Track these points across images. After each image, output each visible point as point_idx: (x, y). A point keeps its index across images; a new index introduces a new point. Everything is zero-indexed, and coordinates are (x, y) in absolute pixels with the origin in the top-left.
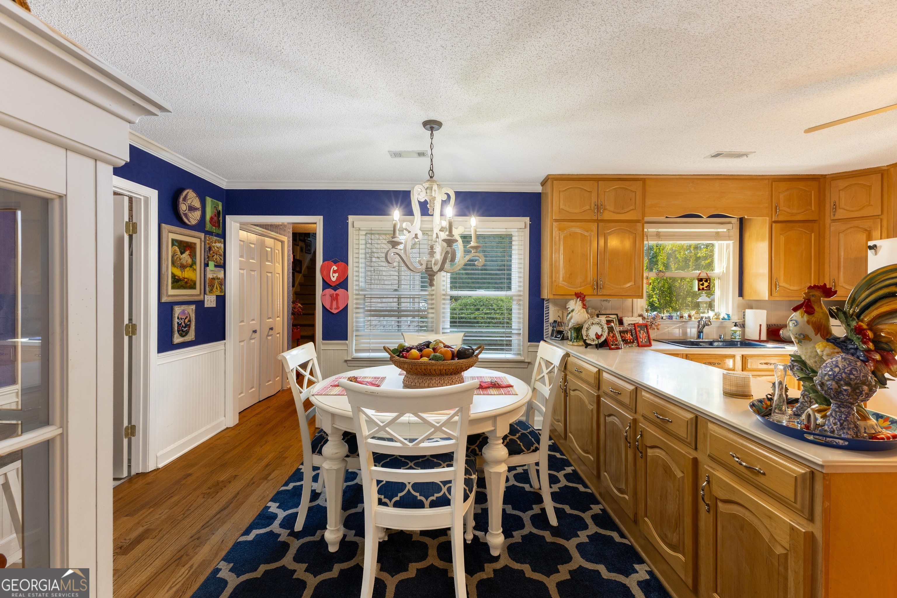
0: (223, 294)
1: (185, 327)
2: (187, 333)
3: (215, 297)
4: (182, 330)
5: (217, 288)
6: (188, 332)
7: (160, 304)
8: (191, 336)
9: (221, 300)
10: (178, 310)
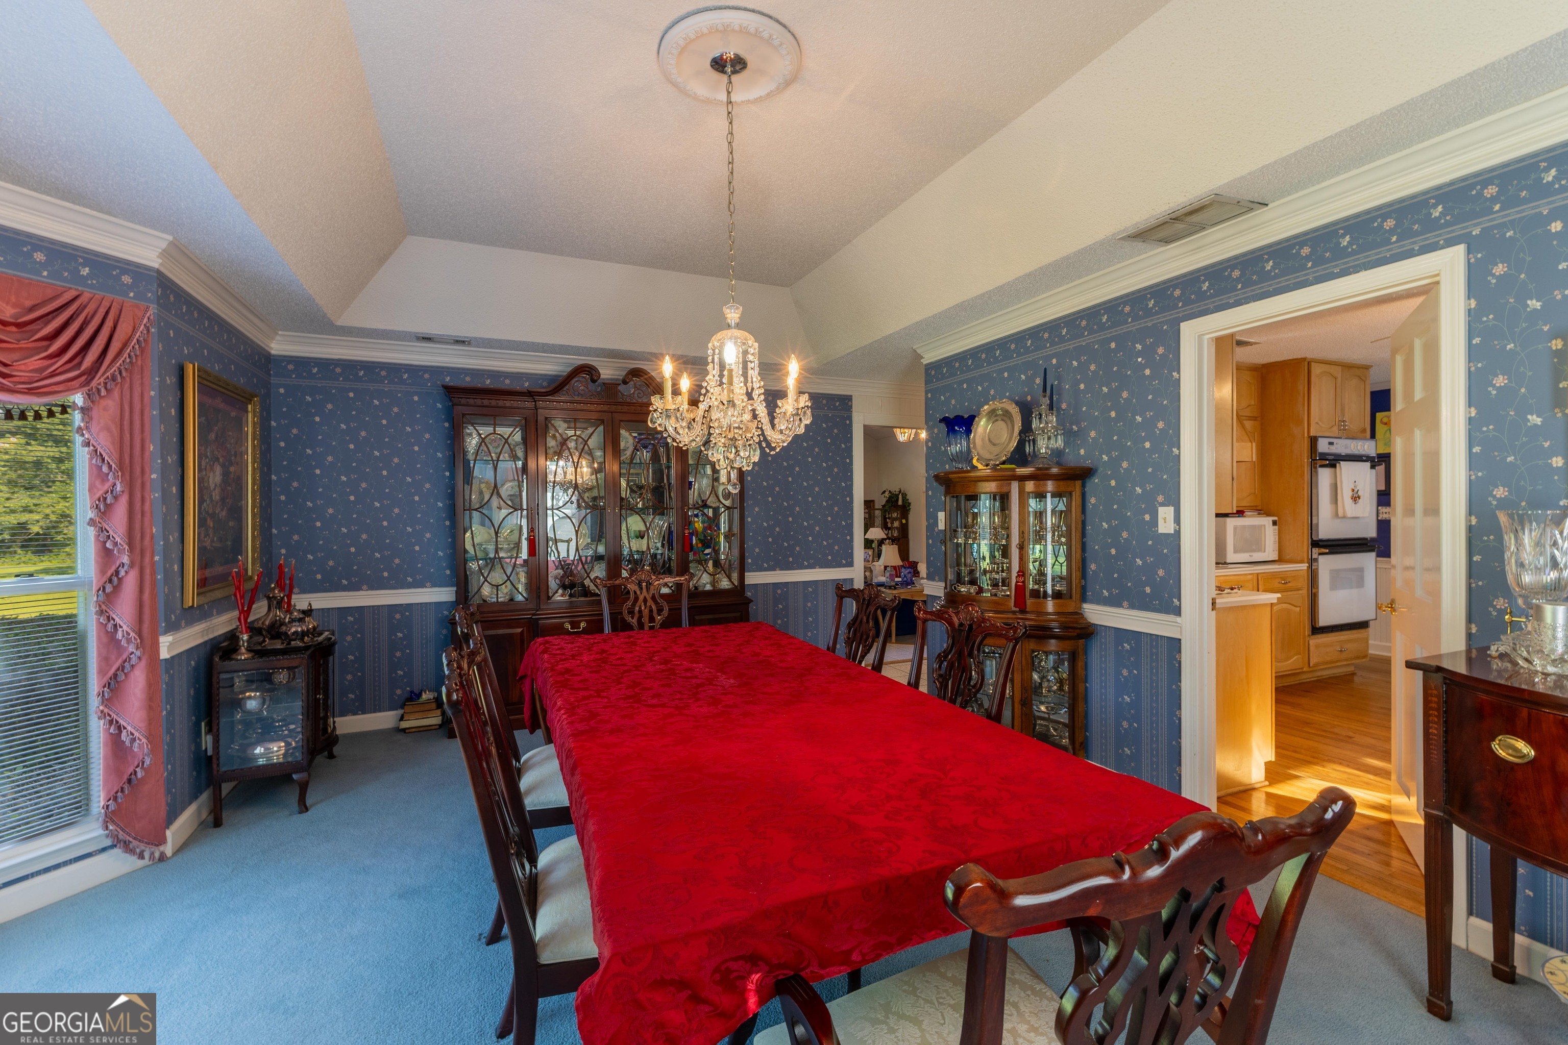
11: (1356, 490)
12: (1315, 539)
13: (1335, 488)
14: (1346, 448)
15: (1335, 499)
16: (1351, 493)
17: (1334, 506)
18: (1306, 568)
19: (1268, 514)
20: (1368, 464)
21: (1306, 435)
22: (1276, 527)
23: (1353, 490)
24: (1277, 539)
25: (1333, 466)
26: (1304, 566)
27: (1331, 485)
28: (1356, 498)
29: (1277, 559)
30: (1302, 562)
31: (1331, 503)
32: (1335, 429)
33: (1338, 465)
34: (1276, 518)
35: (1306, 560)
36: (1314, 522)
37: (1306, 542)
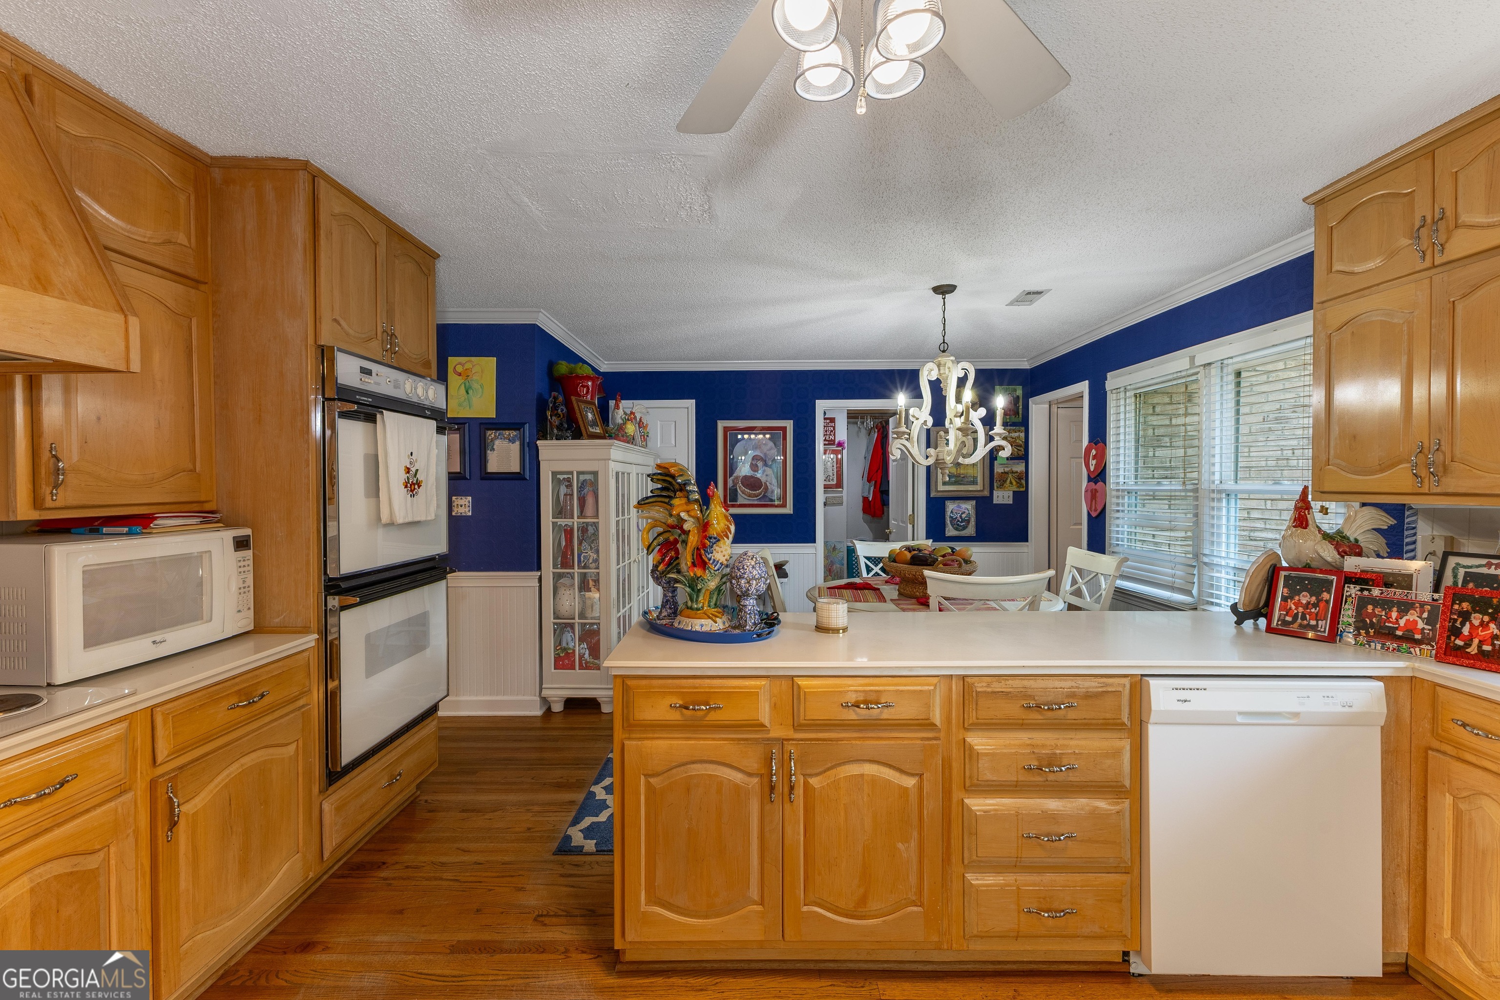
0: (1024, 489)
1: (961, 522)
2: (964, 528)
3: (1011, 494)
4: (958, 525)
5: (1011, 483)
6: (967, 527)
7: (929, 500)
8: (971, 531)
9: (1022, 498)
10: (950, 506)
11: (413, 470)
12: (332, 574)
13: (373, 464)
14: (396, 387)
15: (374, 488)
16: (404, 476)
17: (373, 501)
18: (313, 644)
19: (228, 524)
20: (433, 424)
21: (311, 341)
22: (249, 553)
23: (408, 470)
24: (250, 581)
25: (371, 418)
26: (310, 640)
27: (366, 456)
28: (413, 486)
29: (251, 627)
30: (305, 630)
31: (367, 495)
32: (375, 345)
33: (378, 416)
34: (247, 531)
35: (314, 625)
36: (330, 534)
37: (314, 583)
